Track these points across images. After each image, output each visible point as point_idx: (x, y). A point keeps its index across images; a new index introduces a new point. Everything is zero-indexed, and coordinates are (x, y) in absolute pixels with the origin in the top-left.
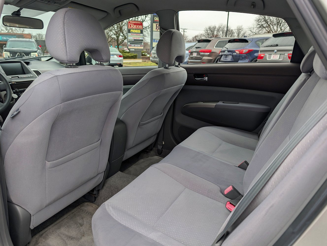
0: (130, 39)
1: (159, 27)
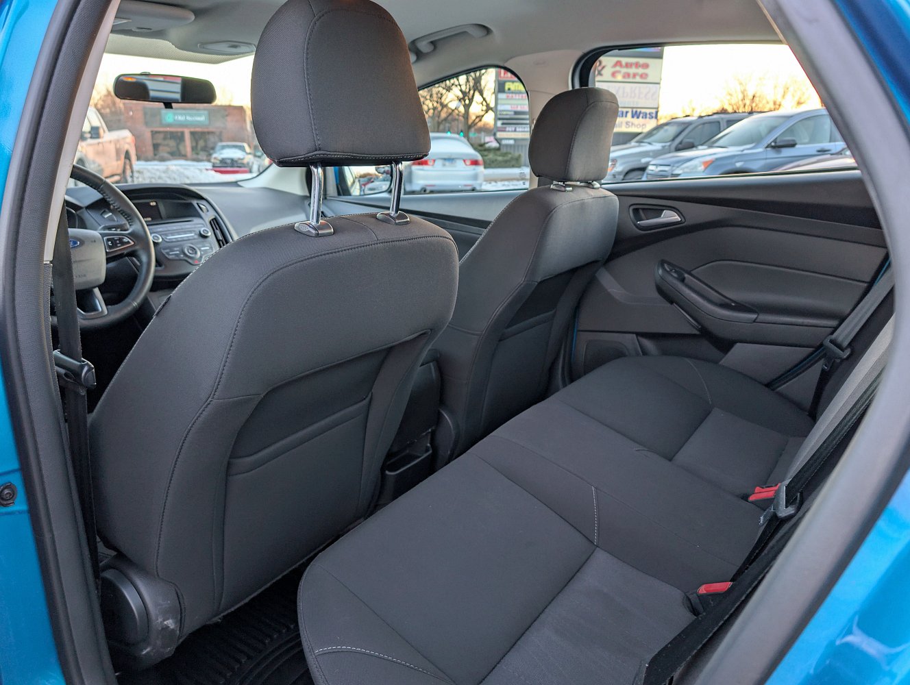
0: (502, 111)
1: (600, 68)
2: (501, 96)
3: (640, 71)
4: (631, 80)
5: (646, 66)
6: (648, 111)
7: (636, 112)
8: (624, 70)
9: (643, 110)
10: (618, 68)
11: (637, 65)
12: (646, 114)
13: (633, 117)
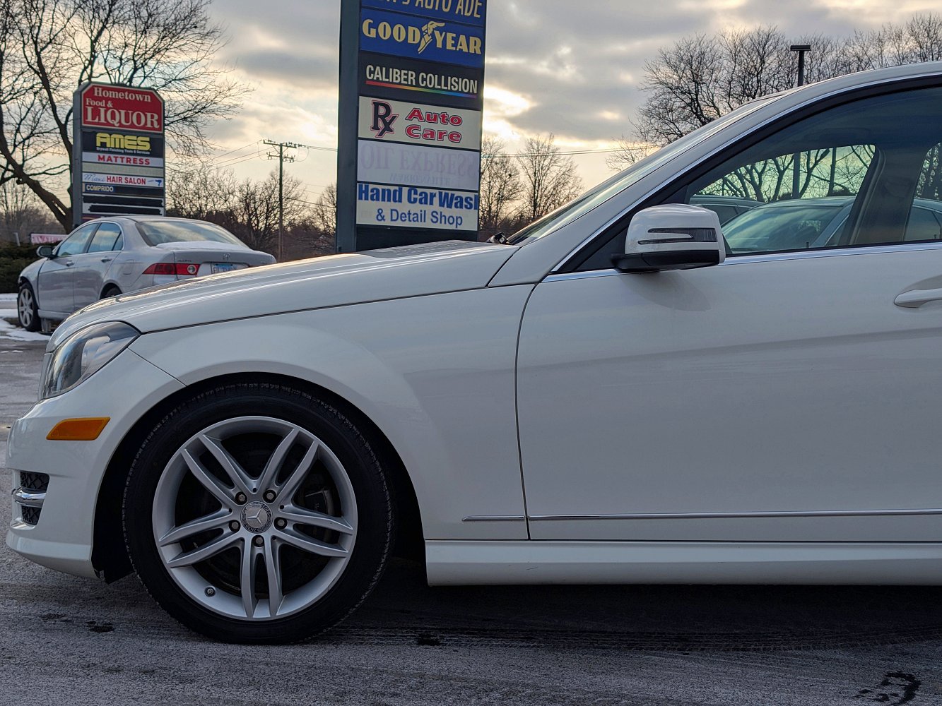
0: (90, 184)
1: (388, 119)
2: (87, 156)
3: (449, 128)
4: (436, 143)
5: (457, 121)
6: (464, 195)
7: (446, 195)
8: (425, 125)
9: (457, 194)
10: (415, 121)
11: (444, 118)
12: (461, 198)
13: (441, 205)
